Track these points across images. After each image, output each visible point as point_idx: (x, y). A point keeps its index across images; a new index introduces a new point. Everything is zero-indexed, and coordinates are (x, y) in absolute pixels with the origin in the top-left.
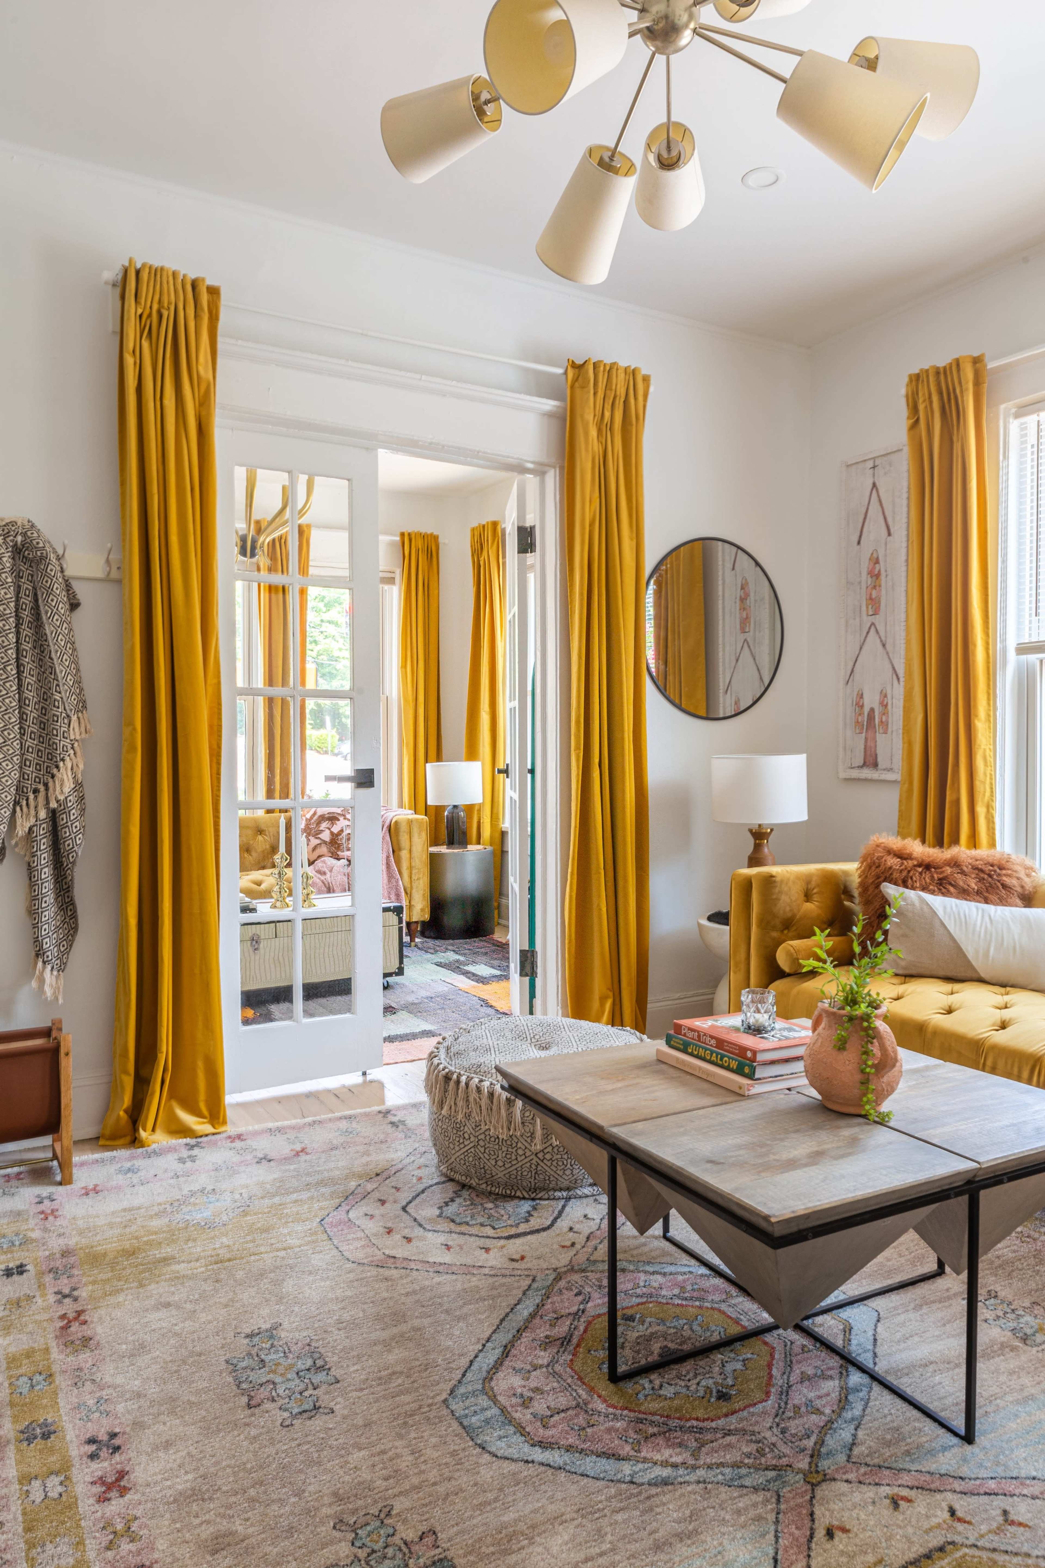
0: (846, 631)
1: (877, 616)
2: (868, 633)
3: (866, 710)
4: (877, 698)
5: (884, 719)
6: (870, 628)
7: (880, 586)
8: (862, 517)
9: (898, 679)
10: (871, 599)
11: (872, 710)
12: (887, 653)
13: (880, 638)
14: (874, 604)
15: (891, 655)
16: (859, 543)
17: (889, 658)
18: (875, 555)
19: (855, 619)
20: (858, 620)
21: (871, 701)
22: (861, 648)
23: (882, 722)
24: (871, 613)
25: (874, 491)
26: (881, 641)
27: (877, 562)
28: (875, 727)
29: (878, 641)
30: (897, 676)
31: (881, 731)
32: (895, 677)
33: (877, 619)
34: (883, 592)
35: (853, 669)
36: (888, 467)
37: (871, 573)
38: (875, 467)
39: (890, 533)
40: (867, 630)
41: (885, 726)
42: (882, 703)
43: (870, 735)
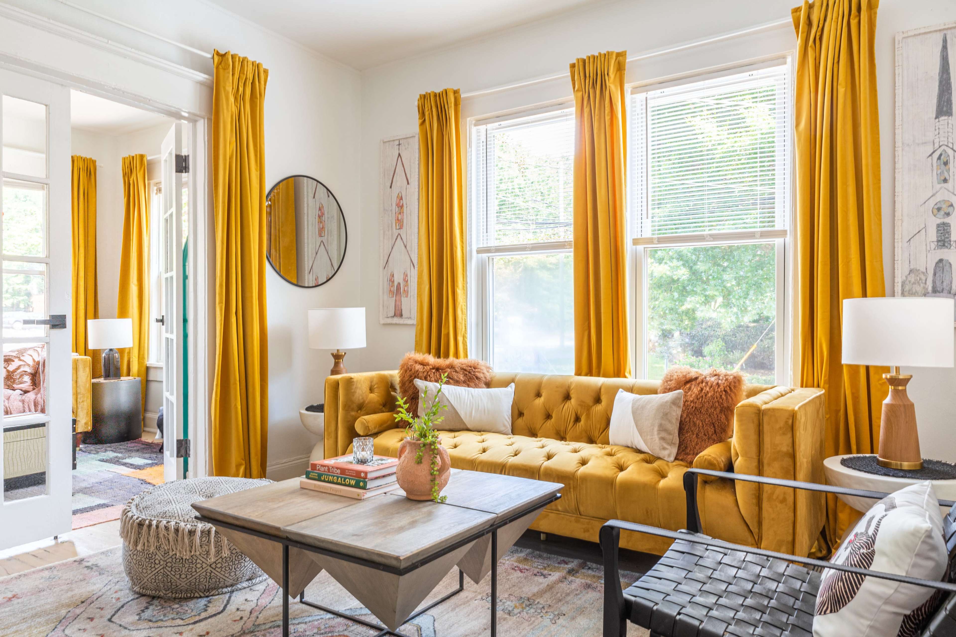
0: (383, 238)
1: (402, 230)
2: (396, 239)
4: (402, 277)
5: (406, 289)
6: (397, 237)
7: (403, 213)
8: (393, 172)
9: (414, 266)
10: (398, 219)
12: (407, 251)
13: (403, 242)
14: (400, 223)
15: (409, 252)
16: (391, 187)
17: (408, 254)
18: (400, 195)
19: (388, 231)
20: (390, 231)
22: (392, 248)
24: (398, 228)
25: (399, 158)
27: (401, 199)
29: (403, 244)
30: (413, 264)
33: (401, 232)
34: (405, 216)
35: (388, 261)
36: (407, 146)
37: (398, 205)
38: (399, 145)
39: (408, 184)
40: (396, 237)
41: (406, 292)
42: (404, 280)
43: (398, 298)
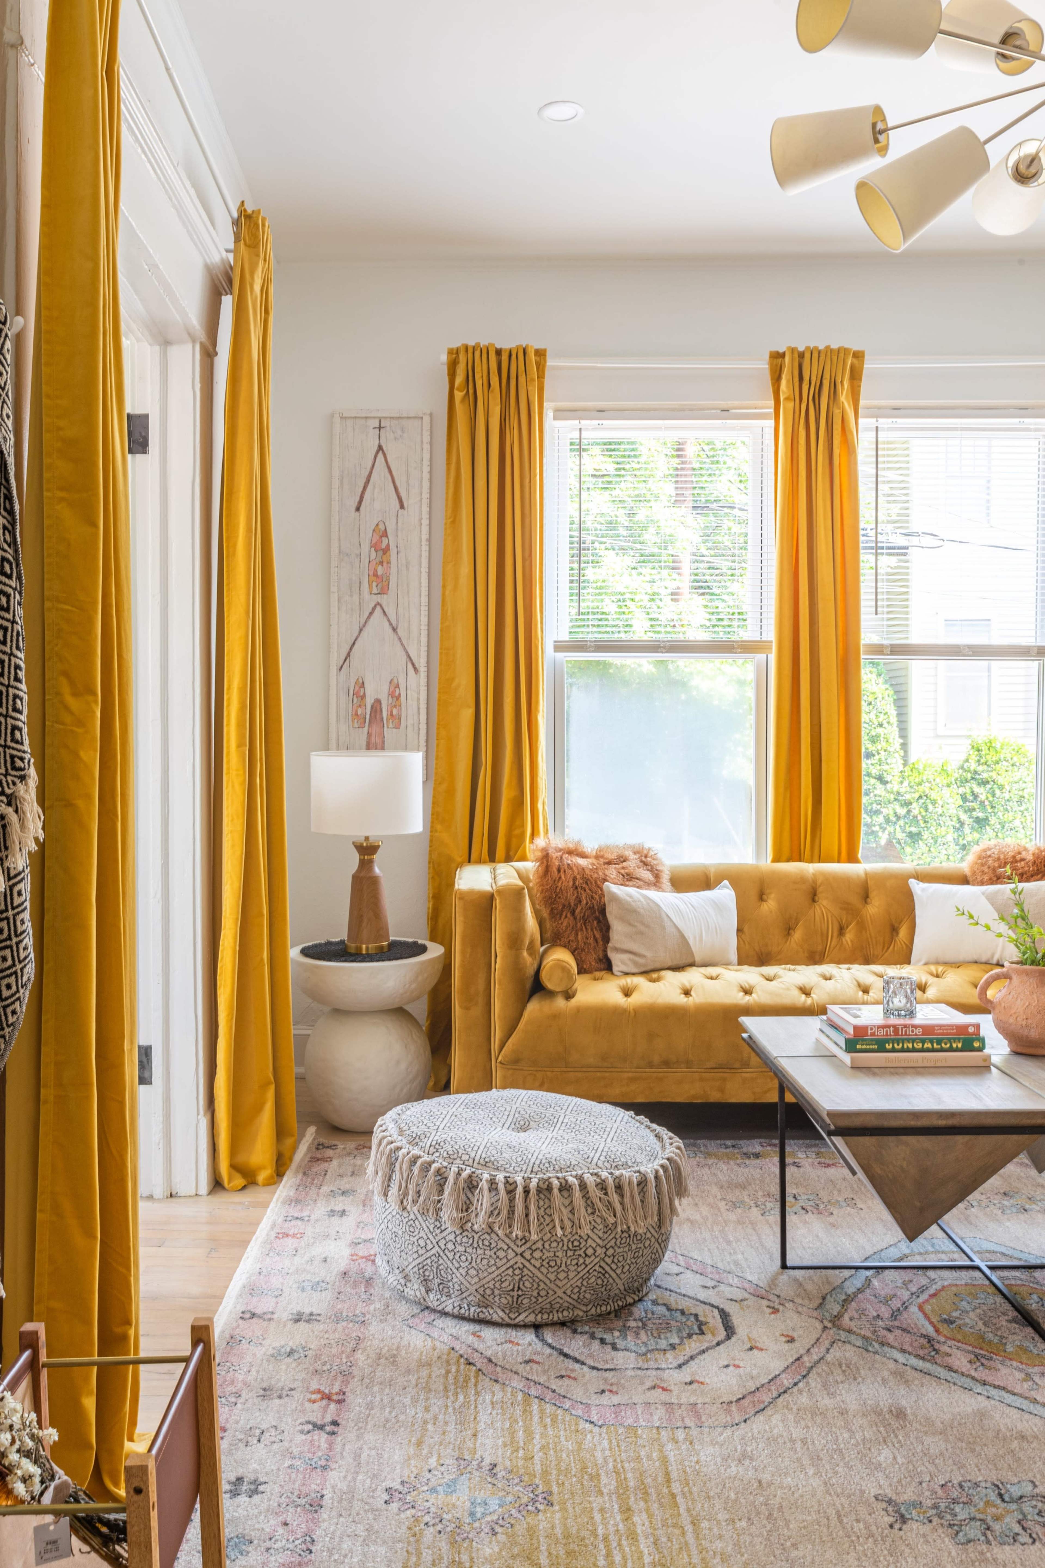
0: (339, 609)
1: (385, 596)
2: (371, 614)
3: (369, 701)
4: (385, 688)
5: (395, 712)
6: (374, 609)
7: (389, 563)
8: (364, 480)
9: (416, 670)
10: (375, 575)
11: (378, 702)
12: (400, 639)
13: (389, 621)
14: (381, 583)
15: (405, 642)
16: (358, 509)
17: (402, 644)
18: (382, 527)
19: (351, 596)
20: (356, 598)
21: (376, 689)
22: (361, 630)
23: (392, 715)
24: (375, 591)
25: (380, 454)
26: (391, 624)
27: (385, 534)
28: (382, 720)
29: (387, 623)
30: (413, 665)
31: (391, 725)
32: (410, 666)
33: (384, 600)
34: (393, 570)
35: (348, 655)
36: (399, 433)
37: (375, 546)
38: (380, 428)
39: (402, 507)
40: (370, 610)
41: (397, 720)
42: (391, 694)
43: (375, 729)
